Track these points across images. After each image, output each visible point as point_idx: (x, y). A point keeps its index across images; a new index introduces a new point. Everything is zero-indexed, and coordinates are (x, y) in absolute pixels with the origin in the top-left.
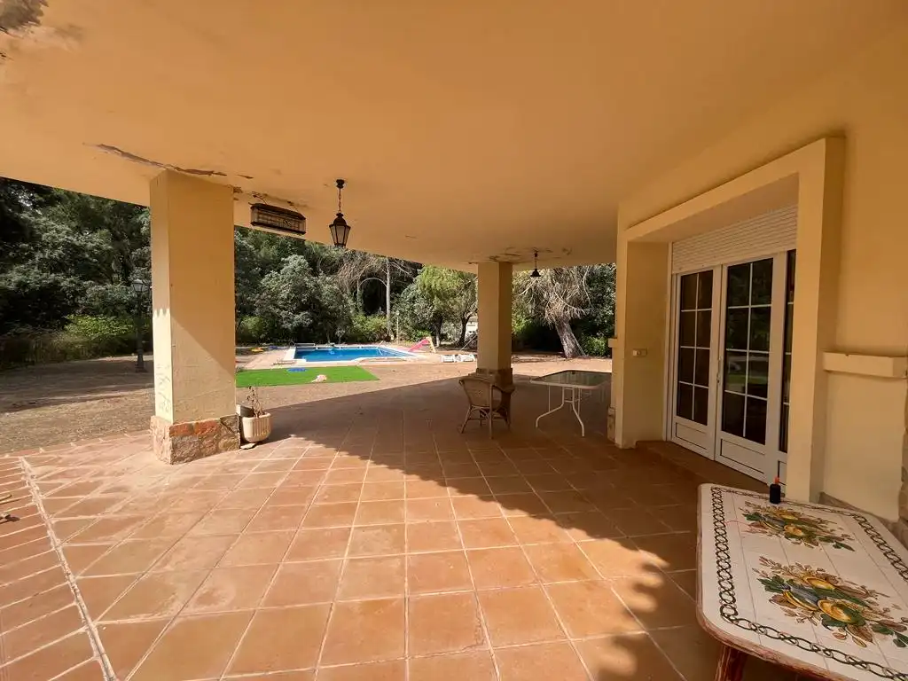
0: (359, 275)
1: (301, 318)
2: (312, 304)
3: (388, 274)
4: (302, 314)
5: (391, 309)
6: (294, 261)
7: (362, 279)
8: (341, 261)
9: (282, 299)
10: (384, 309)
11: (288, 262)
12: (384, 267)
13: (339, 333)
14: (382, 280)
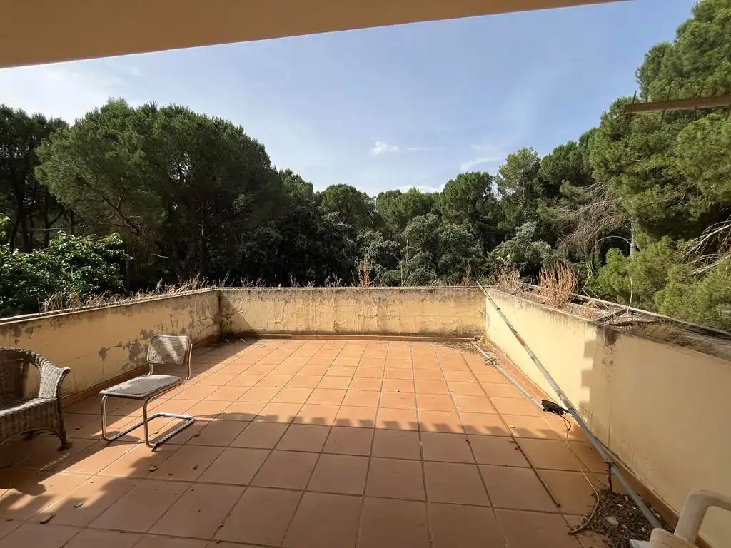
0: (594, 235)
3: (633, 230)
7: (600, 237)
14: (625, 237)
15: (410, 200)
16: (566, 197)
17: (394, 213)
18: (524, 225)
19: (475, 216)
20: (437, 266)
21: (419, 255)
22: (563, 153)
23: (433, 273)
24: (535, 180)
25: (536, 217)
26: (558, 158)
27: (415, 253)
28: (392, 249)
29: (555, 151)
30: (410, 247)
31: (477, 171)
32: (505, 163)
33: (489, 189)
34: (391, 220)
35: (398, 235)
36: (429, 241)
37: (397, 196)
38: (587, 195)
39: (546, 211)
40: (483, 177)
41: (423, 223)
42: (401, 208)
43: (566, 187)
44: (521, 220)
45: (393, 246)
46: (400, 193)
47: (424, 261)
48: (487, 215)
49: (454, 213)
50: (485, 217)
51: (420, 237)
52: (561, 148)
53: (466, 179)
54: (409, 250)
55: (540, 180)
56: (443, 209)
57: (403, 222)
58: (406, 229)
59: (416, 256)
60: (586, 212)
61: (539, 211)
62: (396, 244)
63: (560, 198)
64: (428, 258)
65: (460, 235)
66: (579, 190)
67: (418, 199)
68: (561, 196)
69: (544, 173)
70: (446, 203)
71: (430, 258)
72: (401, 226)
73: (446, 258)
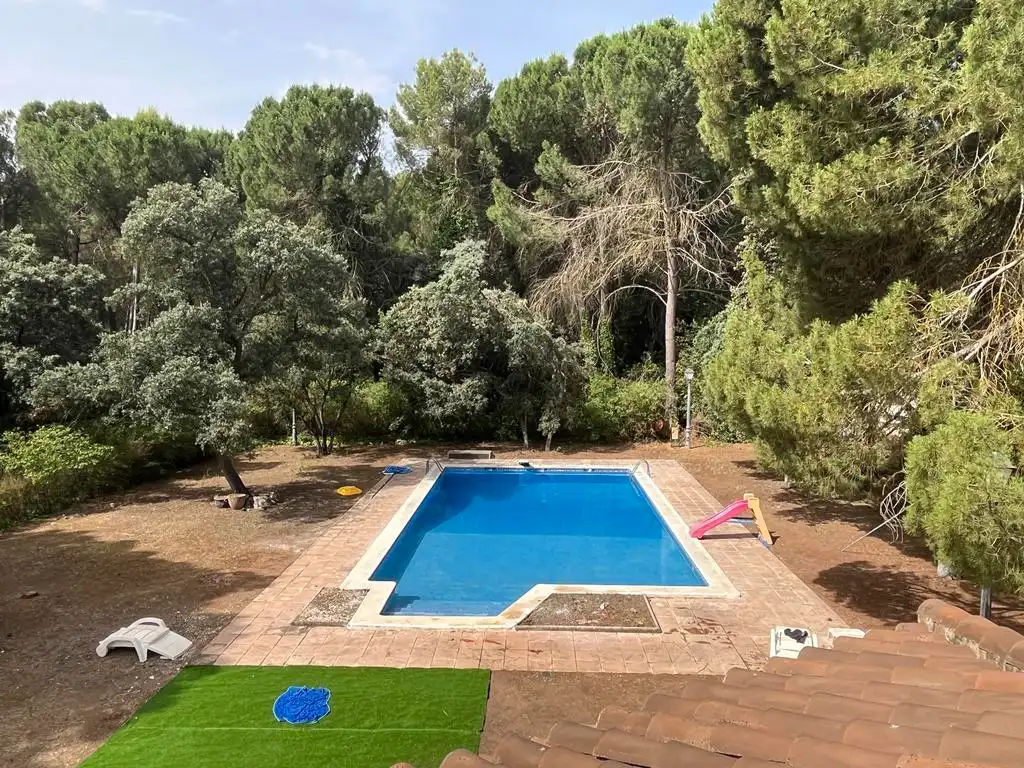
0: (602, 281)
1: (465, 393)
2: (491, 360)
3: (670, 273)
4: (468, 382)
5: (676, 358)
6: (467, 255)
7: (611, 286)
8: (567, 243)
9: (429, 350)
10: (660, 359)
11: (453, 258)
12: (661, 257)
13: (548, 425)
14: (656, 289)
15: (141, 137)
16: (547, 186)
17: (84, 172)
18: (460, 247)
19: (340, 211)
20: (239, 351)
21: (175, 313)
22: (545, 79)
23: (227, 376)
24: (482, 137)
25: (486, 228)
26: (534, 88)
27: (158, 307)
28: (75, 290)
29: (526, 71)
30: (140, 286)
31: (343, 87)
32: (413, 81)
33: (373, 144)
34: (71, 194)
35: (99, 248)
36: (209, 270)
37: (92, 122)
38: (590, 187)
39: (510, 214)
40: (359, 106)
41: (187, 208)
42: (110, 158)
43: (550, 161)
44: (451, 234)
45: (79, 282)
46: (104, 116)
47: (193, 335)
48: (370, 210)
49: (281, 196)
50: (364, 217)
51: (178, 253)
52: (539, 68)
53: (316, 102)
54: (139, 295)
55: (493, 135)
56: (251, 179)
57: (114, 206)
58: (127, 224)
59: (164, 317)
60: (591, 226)
61: (492, 212)
62: (94, 275)
63: (533, 187)
64: (207, 326)
65: (309, 255)
66: (576, 172)
67: (166, 137)
68: (536, 182)
69: (503, 120)
70: (256, 163)
71: (217, 324)
72: (110, 219)
73: (262, 325)
